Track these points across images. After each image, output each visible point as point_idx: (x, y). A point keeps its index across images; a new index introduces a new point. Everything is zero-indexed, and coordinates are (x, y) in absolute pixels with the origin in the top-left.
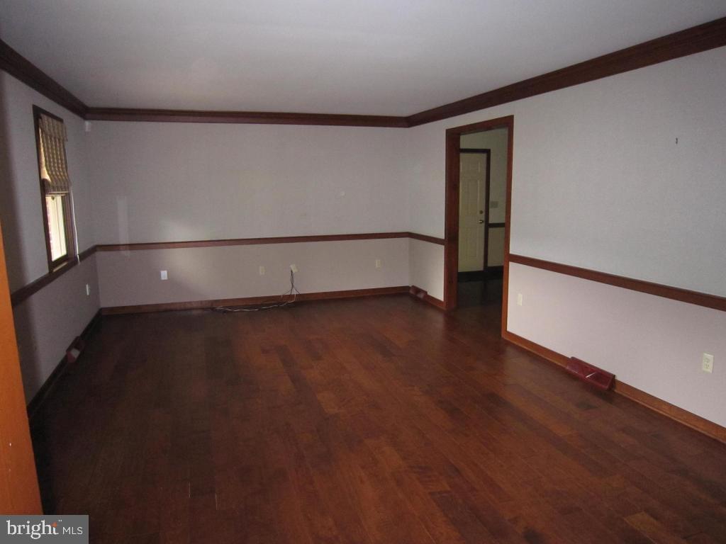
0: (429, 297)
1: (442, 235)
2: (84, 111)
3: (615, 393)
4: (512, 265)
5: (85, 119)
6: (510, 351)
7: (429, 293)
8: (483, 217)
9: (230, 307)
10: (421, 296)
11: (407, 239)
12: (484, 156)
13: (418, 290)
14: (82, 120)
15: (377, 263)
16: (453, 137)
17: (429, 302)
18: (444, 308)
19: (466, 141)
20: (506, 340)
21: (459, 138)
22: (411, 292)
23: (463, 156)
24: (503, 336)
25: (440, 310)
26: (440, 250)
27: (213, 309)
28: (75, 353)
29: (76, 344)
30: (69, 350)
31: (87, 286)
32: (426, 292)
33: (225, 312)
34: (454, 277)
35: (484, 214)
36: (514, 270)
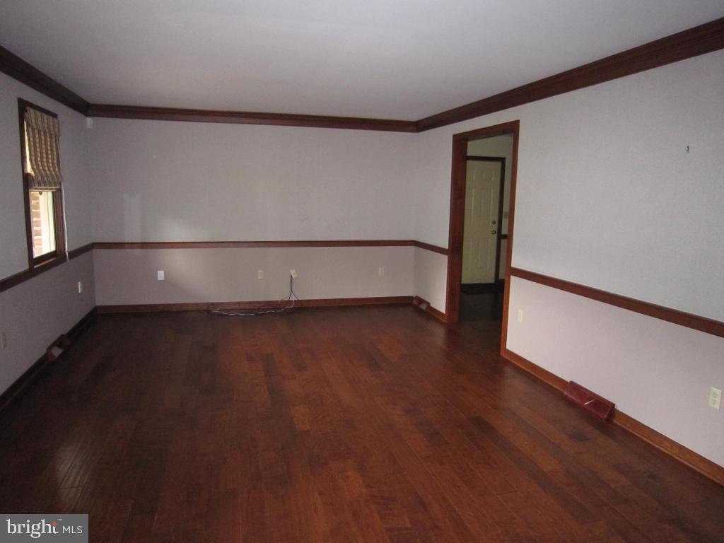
0: (431, 308)
1: (445, 245)
2: (85, 108)
3: (613, 422)
4: (513, 279)
5: (87, 115)
6: (508, 371)
7: (431, 305)
8: (495, 227)
9: (225, 310)
10: (423, 307)
11: (413, 248)
12: (498, 164)
13: (421, 301)
14: (83, 116)
15: (381, 271)
16: (460, 142)
17: (431, 313)
18: (445, 321)
19: (474, 148)
20: (504, 359)
21: (466, 145)
22: (415, 302)
23: (469, 163)
24: (502, 353)
25: (441, 323)
26: (444, 260)
27: (209, 312)
28: (57, 352)
29: (59, 343)
30: (50, 348)
31: (79, 283)
32: (429, 304)
33: (222, 315)
34: (457, 289)
35: (496, 225)
36: (515, 284)
